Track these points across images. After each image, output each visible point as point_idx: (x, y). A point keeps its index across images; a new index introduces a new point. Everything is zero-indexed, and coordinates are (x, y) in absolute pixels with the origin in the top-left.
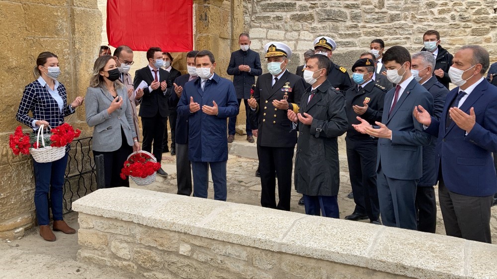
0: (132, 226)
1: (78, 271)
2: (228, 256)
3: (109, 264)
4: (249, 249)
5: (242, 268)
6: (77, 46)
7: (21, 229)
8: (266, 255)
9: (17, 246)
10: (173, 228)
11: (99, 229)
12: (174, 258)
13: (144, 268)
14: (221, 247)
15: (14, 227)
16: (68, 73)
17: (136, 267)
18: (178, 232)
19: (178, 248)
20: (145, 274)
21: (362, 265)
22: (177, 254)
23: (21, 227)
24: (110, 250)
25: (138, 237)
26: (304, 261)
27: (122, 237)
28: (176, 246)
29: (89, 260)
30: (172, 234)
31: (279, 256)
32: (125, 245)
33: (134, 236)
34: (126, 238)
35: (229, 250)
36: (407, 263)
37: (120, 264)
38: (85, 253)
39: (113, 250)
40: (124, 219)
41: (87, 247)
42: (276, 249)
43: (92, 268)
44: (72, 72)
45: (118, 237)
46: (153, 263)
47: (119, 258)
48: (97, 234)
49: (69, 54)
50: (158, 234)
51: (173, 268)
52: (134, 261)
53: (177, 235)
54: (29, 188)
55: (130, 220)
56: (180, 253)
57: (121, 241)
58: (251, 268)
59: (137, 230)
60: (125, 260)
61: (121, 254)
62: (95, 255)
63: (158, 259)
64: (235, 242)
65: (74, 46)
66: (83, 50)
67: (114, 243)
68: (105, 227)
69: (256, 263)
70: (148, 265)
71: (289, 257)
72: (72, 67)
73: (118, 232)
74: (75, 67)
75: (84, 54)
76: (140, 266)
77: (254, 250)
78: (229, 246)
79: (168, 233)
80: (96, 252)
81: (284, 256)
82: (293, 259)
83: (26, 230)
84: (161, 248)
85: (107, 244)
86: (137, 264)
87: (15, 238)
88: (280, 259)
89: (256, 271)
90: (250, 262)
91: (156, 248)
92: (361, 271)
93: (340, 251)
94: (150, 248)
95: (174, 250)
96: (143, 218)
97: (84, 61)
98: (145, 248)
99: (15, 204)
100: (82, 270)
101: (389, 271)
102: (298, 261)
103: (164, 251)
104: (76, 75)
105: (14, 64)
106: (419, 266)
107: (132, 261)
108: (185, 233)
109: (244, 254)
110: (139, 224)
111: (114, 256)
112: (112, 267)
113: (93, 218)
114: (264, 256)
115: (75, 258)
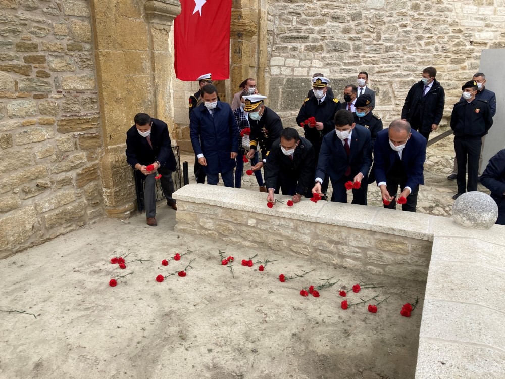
0: (215, 208)
1: (178, 237)
2: (280, 226)
3: (198, 233)
4: (295, 221)
5: (290, 233)
6: (156, 81)
7: (128, 212)
8: (307, 225)
9: (129, 223)
10: (245, 209)
11: (191, 210)
12: (244, 228)
13: (223, 235)
14: (277, 220)
15: (124, 211)
16: (151, 101)
17: (217, 235)
18: (248, 211)
19: (247, 222)
20: (224, 239)
21: (368, 229)
22: (247, 225)
23: (129, 211)
24: (199, 224)
25: (220, 215)
26: (331, 228)
27: (208, 216)
28: (245, 220)
29: (184, 231)
30: (243, 213)
31: (315, 225)
32: (210, 221)
33: (216, 215)
34: (211, 216)
35: (282, 222)
36: (395, 227)
37: (206, 233)
38: (181, 227)
39: (201, 224)
40: (210, 204)
41: (182, 223)
42: (313, 221)
43: (186, 235)
44: (152, 100)
45: (205, 215)
46: (230, 232)
47: (206, 229)
48: (189, 214)
49: (150, 86)
50: (233, 213)
51: (244, 234)
52: (217, 231)
53: (246, 214)
54: (131, 184)
55: (214, 204)
56: (249, 224)
57: (207, 218)
58: (296, 233)
59: (219, 211)
60: (210, 230)
61: (207, 226)
62: (188, 228)
63: (233, 229)
64: (286, 217)
65: (154, 80)
66: (160, 83)
67: (202, 220)
68: (196, 209)
69: (300, 230)
70: (226, 233)
71: (321, 226)
72: (153, 96)
73: (206, 212)
74: (155, 95)
75: (161, 86)
76: (220, 234)
77: (299, 222)
78: (282, 220)
79: (240, 212)
80: (189, 226)
81: (318, 225)
82: (324, 227)
83: (131, 213)
84: (236, 222)
85: (197, 220)
86: (218, 232)
87: (125, 218)
88: (316, 227)
89: (299, 234)
90: (296, 229)
91: (232, 222)
92: (367, 233)
93: (355, 221)
94: (228, 222)
95: (244, 223)
96: (224, 203)
97: (161, 92)
98: (224, 222)
99: (124, 195)
100: (181, 237)
101: (384, 232)
102: (327, 228)
103: (237, 224)
104: (156, 102)
105: (119, 96)
106: (403, 229)
107: (215, 231)
108: (253, 212)
109: (292, 225)
110: (220, 207)
111: (202, 228)
112: (201, 235)
113: (188, 203)
114: (305, 225)
115: (173, 230)
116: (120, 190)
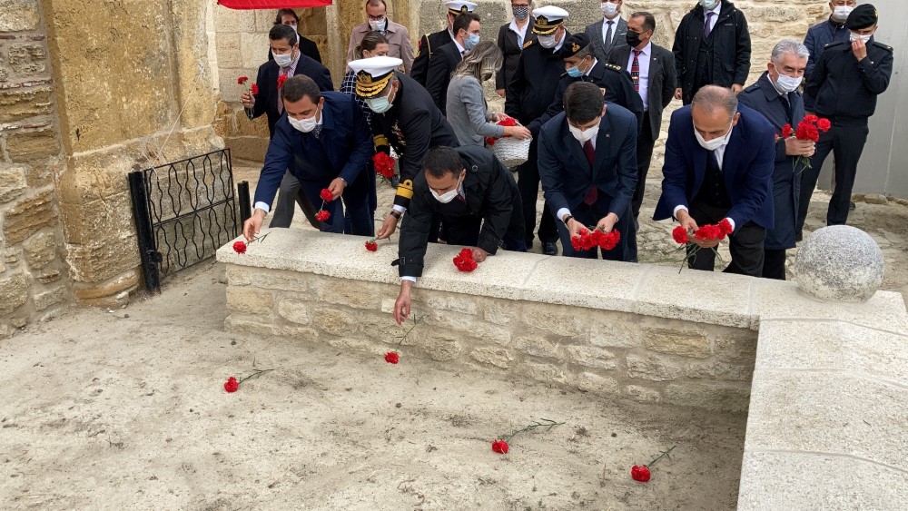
0: (310, 278)
1: (234, 343)
2: (449, 310)
3: (275, 333)
4: (479, 299)
5: (469, 324)
7: (124, 294)
8: (503, 306)
9: (127, 316)
10: (373, 278)
11: (259, 285)
12: (373, 319)
13: (329, 334)
14: (441, 299)
15: (114, 291)
17: (317, 334)
18: (381, 283)
19: (379, 304)
20: (331, 342)
21: (627, 310)
22: (378, 312)
24: (276, 313)
25: (320, 293)
26: (553, 310)
27: (295, 295)
28: (376, 302)
29: (245, 329)
30: (370, 287)
31: (519, 305)
32: (301, 305)
33: (314, 292)
34: (302, 296)
35: (453, 302)
36: (681, 304)
37: (293, 331)
38: (238, 320)
39: (282, 313)
40: (299, 270)
41: (241, 312)
42: (516, 297)
43: (251, 338)
44: (168, 51)
45: (289, 295)
46: (344, 327)
47: (292, 324)
48: (256, 293)
49: (163, 23)
50: (349, 287)
51: (373, 331)
52: (315, 325)
53: (377, 288)
54: (129, 233)
55: (309, 270)
56: (383, 310)
57: (294, 301)
58: (481, 324)
59: (320, 286)
60: (300, 325)
61: (294, 317)
62: (255, 322)
63: (350, 321)
64: (461, 291)
65: (171, 9)
66: (184, 16)
67: (283, 306)
68: (269, 282)
69: (489, 317)
70: (336, 330)
71: (532, 307)
72: (169, 45)
73: (290, 288)
74: (174, 42)
75: (185, 22)
76: (323, 332)
77: (486, 300)
78: (452, 298)
79: (365, 285)
80: (255, 317)
81: (525, 306)
82: (537, 308)
84: (355, 306)
85: (271, 306)
86: (318, 329)
88: (521, 309)
89: (488, 326)
90: (480, 316)
91: (348, 307)
92: (626, 317)
93: (600, 295)
94: (338, 306)
95: (374, 307)
96: (328, 267)
97: (186, 34)
98: (331, 307)
99: (113, 256)
100: (239, 343)
101: (660, 315)
102: (545, 310)
103: (359, 310)
104: (176, 56)
105: (94, 44)
106: (697, 307)
107: (311, 327)
109: (472, 307)
110: (321, 275)
111: (284, 321)
112: (282, 336)
113: (250, 270)
114: (499, 307)
115: (222, 328)
116: (103, 246)
